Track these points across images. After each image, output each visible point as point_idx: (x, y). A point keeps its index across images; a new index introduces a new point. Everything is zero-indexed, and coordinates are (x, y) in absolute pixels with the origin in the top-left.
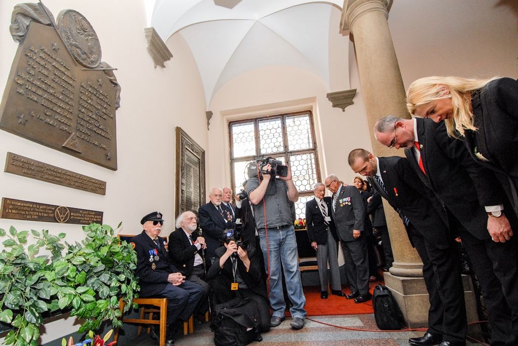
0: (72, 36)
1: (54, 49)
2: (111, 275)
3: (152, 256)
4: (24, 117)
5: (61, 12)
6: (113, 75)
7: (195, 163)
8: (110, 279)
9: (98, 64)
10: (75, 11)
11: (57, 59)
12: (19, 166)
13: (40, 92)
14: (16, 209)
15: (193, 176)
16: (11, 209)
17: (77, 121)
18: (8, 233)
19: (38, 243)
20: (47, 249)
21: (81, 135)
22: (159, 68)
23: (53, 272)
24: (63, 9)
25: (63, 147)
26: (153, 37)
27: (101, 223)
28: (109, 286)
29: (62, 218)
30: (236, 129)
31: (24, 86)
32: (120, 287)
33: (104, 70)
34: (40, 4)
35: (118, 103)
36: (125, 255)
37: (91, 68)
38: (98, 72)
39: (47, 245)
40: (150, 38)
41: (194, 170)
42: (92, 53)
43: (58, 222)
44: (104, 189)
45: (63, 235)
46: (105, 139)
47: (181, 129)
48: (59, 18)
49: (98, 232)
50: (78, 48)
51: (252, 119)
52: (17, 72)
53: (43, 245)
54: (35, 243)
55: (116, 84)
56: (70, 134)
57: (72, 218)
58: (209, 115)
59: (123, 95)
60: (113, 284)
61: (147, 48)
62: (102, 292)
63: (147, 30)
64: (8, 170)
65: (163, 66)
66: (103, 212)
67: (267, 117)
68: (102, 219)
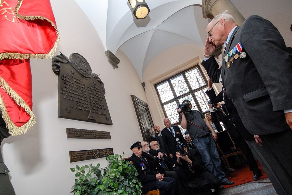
0: (78, 65)
1: (73, 73)
2: (128, 181)
3: (142, 167)
4: (69, 109)
5: (70, 55)
6: (99, 78)
7: (144, 111)
8: (129, 183)
9: (91, 75)
10: (76, 53)
11: (75, 78)
12: (73, 134)
13: (72, 95)
14: (76, 156)
15: (146, 119)
16: (74, 156)
17: (90, 104)
18: (76, 169)
19: (90, 171)
20: (94, 174)
21: (94, 111)
22: (115, 68)
23: (103, 185)
24: (71, 54)
25: (88, 119)
26: (110, 55)
27: (113, 154)
28: (130, 187)
29: (96, 155)
30: (159, 88)
31: (65, 95)
32: (135, 187)
33: (95, 77)
34: (62, 54)
35: (104, 91)
36: (130, 169)
37: (89, 77)
38: (93, 78)
39: (94, 172)
40: (108, 56)
41: (145, 115)
42: (88, 70)
43: (95, 158)
44: (110, 136)
45: (99, 164)
46: (104, 110)
47: (134, 96)
48: (70, 58)
49: (114, 159)
50: (82, 70)
51: (166, 80)
52: (61, 88)
53: (92, 172)
54: (89, 172)
55: (101, 82)
56: (89, 112)
57: (100, 154)
58: (143, 85)
59: (105, 86)
60: (131, 186)
61: (109, 61)
62: (128, 191)
63: (106, 52)
64: (68, 137)
65: (117, 67)
66: (112, 148)
67: (174, 76)
68: (113, 152)
